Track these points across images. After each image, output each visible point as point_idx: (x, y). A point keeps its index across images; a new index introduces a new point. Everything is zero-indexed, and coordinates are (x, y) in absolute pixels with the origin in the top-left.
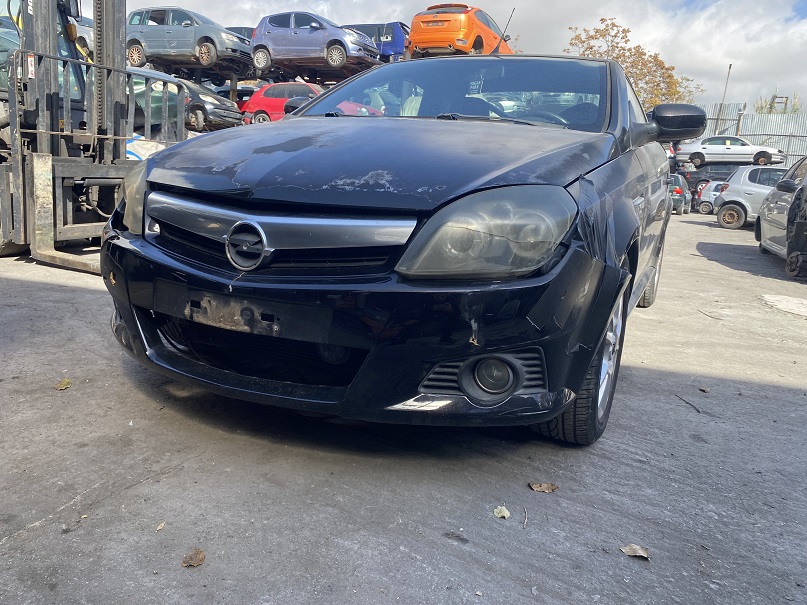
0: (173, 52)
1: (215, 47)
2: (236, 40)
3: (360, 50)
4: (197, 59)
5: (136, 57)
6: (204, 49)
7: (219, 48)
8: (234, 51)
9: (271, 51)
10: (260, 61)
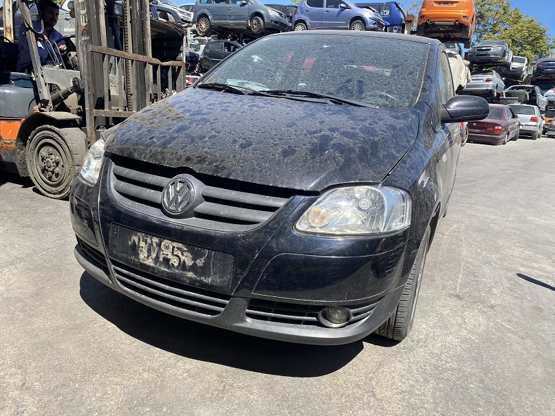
0: (231, 22)
1: (263, 19)
2: (278, 15)
3: (375, 24)
5: (204, 26)
6: (255, 21)
7: (266, 21)
8: (276, 22)
9: (308, 24)
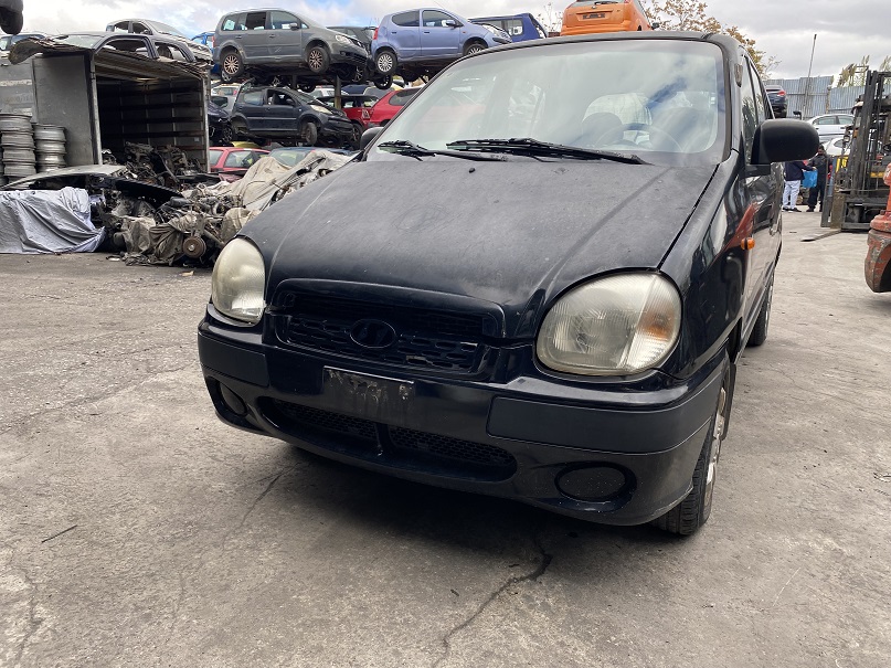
0: (276, 58)
1: (327, 50)
2: (348, 42)
4: (307, 65)
5: (232, 66)
6: (314, 54)
7: (332, 52)
8: (348, 54)
9: (397, 53)
10: (385, 64)
